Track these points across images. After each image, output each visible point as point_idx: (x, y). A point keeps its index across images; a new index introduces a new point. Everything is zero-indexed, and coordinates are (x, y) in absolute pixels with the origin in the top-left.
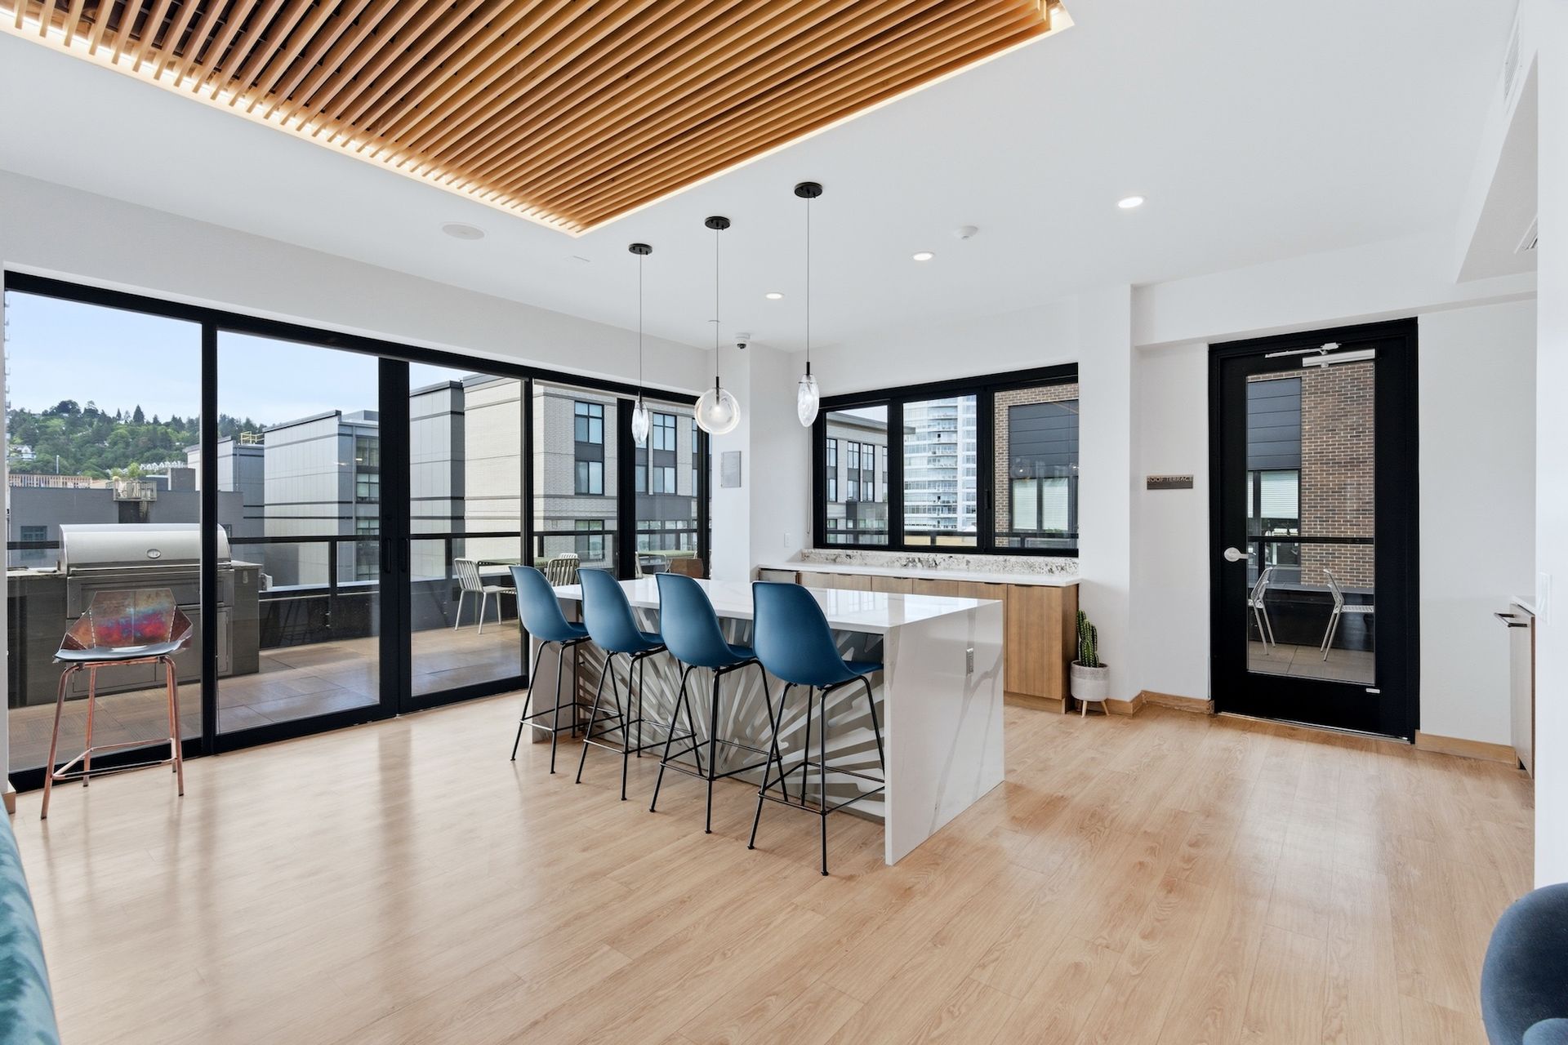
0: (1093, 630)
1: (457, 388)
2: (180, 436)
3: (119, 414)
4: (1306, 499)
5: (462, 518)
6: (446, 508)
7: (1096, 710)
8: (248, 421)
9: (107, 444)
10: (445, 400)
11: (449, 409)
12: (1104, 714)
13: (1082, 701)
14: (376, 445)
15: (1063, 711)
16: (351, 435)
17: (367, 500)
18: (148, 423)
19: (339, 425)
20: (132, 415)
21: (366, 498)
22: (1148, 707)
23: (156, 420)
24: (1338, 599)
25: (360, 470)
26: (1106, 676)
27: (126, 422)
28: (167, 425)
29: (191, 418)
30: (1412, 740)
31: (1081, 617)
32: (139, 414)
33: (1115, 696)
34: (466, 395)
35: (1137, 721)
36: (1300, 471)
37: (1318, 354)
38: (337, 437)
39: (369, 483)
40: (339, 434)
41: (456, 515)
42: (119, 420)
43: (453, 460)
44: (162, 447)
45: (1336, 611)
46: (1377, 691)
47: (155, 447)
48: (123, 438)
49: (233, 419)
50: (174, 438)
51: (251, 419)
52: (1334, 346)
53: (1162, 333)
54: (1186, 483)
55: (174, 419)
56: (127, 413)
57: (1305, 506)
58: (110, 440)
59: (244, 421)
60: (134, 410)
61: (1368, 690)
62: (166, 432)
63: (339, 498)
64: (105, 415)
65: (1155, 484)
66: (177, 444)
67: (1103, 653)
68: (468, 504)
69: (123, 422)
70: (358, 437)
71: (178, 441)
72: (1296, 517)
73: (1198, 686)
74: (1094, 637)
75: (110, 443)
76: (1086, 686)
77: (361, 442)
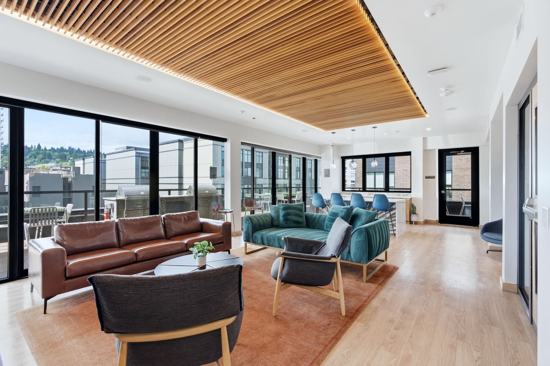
0: (415, 207)
1: (181, 142)
2: (55, 154)
3: (32, 146)
4: (453, 179)
5: (182, 184)
6: (177, 181)
7: (416, 223)
8: (79, 149)
9: (28, 157)
10: (176, 145)
11: (178, 149)
12: (417, 224)
13: (413, 221)
14: (149, 159)
15: (409, 223)
16: (140, 156)
17: (144, 178)
18: (42, 149)
19: (136, 153)
20: (37, 146)
21: (144, 177)
22: (427, 222)
23: (45, 148)
24: (464, 203)
25: (142, 168)
26: (418, 216)
27: (34, 149)
28: (49, 150)
29: (58, 148)
30: (478, 227)
31: (413, 204)
32: (39, 146)
33: (419, 221)
34: (184, 144)
35: (424, 225)
36: (452, 171)
37: (460, 153)
38: (135, 157)
39: (145, 172)
40: (136, 156)
41: (180, 183)
42: (32, 148)
43: (179, 165)
44: (48, 158)
45: (463, 206)
46: (472, 218)
47: (45, 158)
48: (34, 155)
49: (73, 148)
50: (52, 155)
51: (80, 148)
52: (463, 151)
53: (429, 147)
54: (433, 177)
55: (52, 148)
56: (35, 146)
57: (453, 181)
58: (29, 156)
59: (77, 149)
60: (37, 145)
61: (470, 218)
62: (50, 153)
63: (136, 177)
64: (27, 147)
65: (427, 177)
66: (54, 157)
67: (417, 212)
68: (184, 179)
69: (33, 149)
70: (142, 157)
71: (54, 156)
72: (451, 184)
73: (437, 218)
74: (415, 208)
75: (29, 157)
76: (414, 218)
77: (143, 159)
